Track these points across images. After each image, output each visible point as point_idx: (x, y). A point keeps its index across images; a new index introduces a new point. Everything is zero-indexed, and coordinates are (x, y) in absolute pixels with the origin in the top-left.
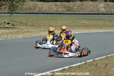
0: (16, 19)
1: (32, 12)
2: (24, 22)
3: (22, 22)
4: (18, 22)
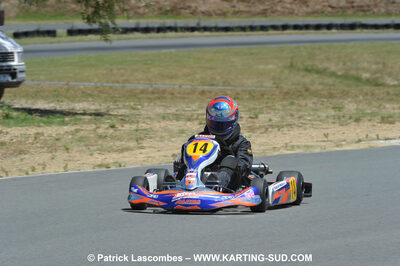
0: (328, 59)
2: (366, 75)
3: (353, 72)
4: (333, 74)
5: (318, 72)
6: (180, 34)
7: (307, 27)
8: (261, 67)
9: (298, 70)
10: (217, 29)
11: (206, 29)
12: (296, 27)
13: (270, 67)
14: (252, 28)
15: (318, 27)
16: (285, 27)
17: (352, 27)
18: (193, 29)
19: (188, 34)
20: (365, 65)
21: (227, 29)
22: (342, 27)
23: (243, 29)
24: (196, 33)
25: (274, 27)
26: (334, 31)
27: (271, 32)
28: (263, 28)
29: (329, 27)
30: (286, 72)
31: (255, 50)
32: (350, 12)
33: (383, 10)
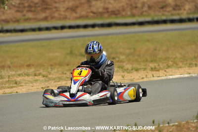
1: (164, 18)
7: (78, 27)
8: (51, 54)
9: (76, 55)
10: (16, 31)
12: (70, 27)
13: (57, 54)
14: (40, 29)
15: (86, 27)
16: (63, 28)
17: (109, 25)
20: (121, 50)
21: (22, 31)
22: (102, 26)
23: (33, 30)
25: (56, 28)
26: (97, 29)
27: (54, 31)
28: (48, 29)
29: (93, 26)
30: (68, 57)
31: (45, 43)
32: (106, 15)
33: (129, 13)
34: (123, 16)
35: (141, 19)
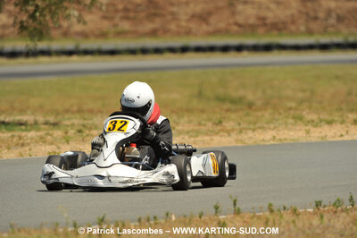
5: (233, 101)
6: (55, 59)
7: (212, 49)
8: (164, 96)
9: (209, 99)
10: (101, 52)
11: (86, 52)
12: (198, 49)
13: (175, 96)
14: (144, 51)
15: (225, 49)
17: (268, 48)
18: (70, 53)
19: (64, 58)
21: (113, 53)
22: (255, 48)
23: (132, 52)
24: (75, 58)
25: (172, 50)
26: (245, 53)
27: (168, 55)
28: (158, 51)
29: (239, 49)
30: (195, 103)
32: (261, 30)
33: (303, 28)
34: (292, 33)
35: (324, 40)
